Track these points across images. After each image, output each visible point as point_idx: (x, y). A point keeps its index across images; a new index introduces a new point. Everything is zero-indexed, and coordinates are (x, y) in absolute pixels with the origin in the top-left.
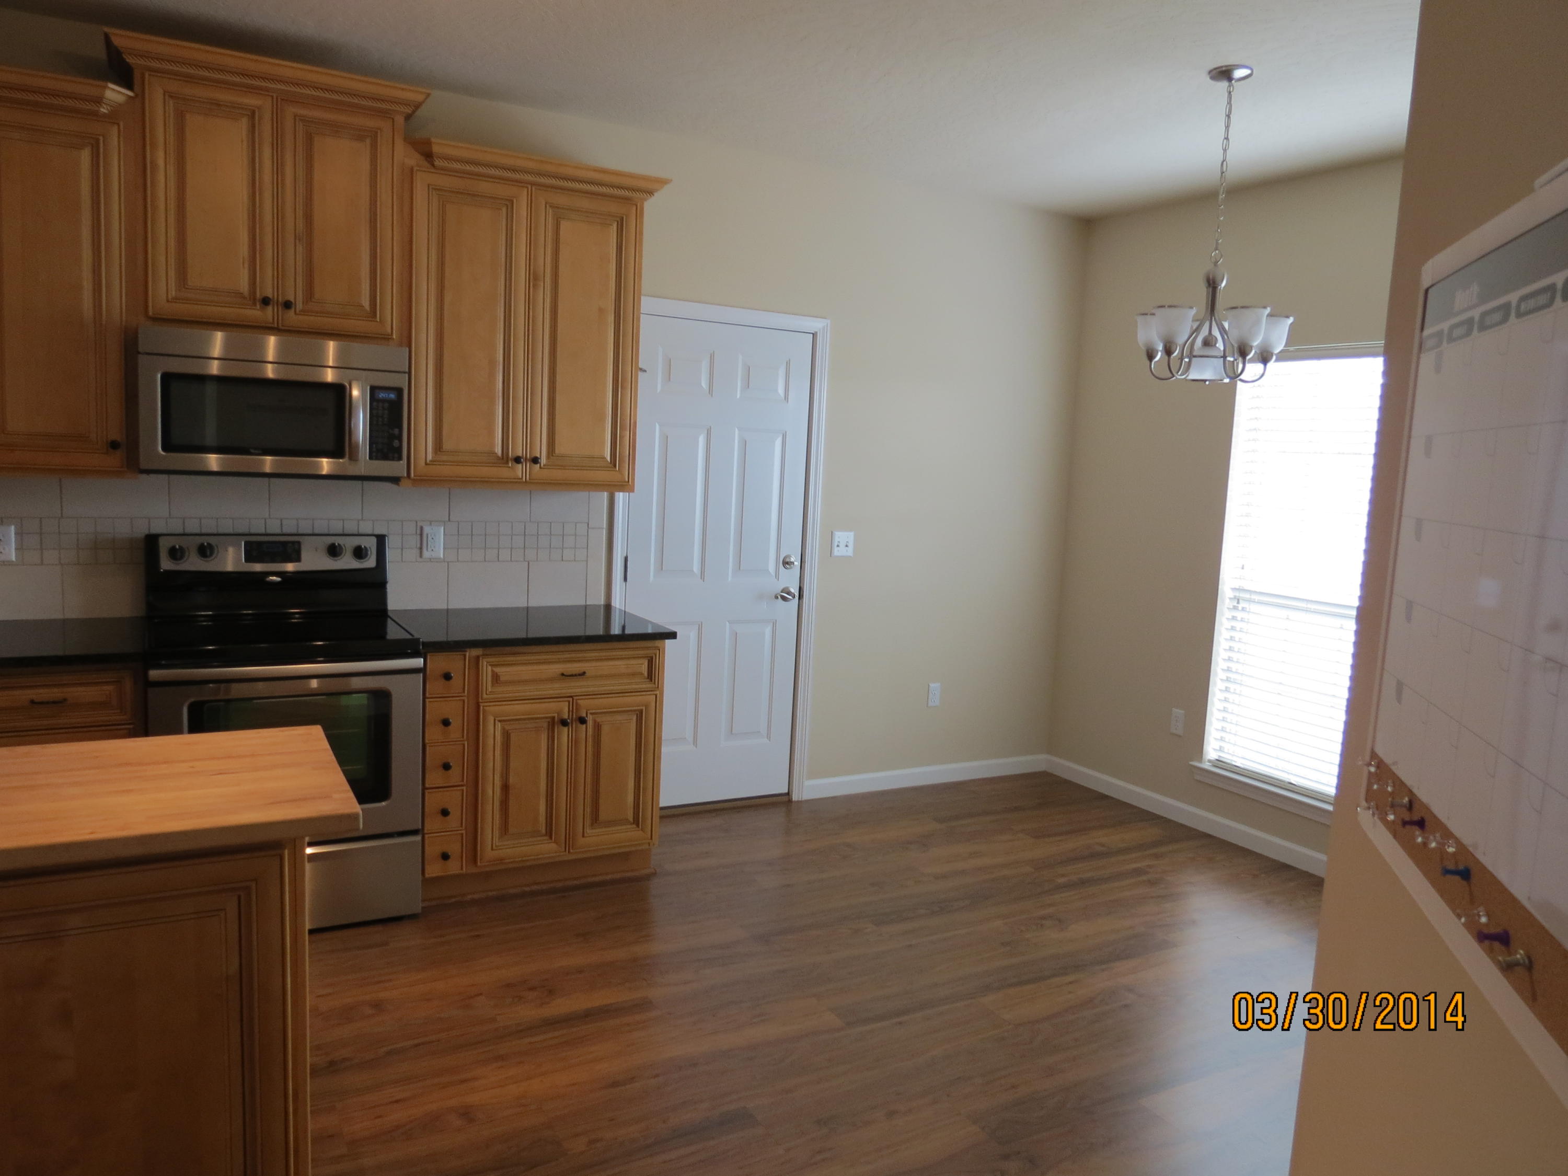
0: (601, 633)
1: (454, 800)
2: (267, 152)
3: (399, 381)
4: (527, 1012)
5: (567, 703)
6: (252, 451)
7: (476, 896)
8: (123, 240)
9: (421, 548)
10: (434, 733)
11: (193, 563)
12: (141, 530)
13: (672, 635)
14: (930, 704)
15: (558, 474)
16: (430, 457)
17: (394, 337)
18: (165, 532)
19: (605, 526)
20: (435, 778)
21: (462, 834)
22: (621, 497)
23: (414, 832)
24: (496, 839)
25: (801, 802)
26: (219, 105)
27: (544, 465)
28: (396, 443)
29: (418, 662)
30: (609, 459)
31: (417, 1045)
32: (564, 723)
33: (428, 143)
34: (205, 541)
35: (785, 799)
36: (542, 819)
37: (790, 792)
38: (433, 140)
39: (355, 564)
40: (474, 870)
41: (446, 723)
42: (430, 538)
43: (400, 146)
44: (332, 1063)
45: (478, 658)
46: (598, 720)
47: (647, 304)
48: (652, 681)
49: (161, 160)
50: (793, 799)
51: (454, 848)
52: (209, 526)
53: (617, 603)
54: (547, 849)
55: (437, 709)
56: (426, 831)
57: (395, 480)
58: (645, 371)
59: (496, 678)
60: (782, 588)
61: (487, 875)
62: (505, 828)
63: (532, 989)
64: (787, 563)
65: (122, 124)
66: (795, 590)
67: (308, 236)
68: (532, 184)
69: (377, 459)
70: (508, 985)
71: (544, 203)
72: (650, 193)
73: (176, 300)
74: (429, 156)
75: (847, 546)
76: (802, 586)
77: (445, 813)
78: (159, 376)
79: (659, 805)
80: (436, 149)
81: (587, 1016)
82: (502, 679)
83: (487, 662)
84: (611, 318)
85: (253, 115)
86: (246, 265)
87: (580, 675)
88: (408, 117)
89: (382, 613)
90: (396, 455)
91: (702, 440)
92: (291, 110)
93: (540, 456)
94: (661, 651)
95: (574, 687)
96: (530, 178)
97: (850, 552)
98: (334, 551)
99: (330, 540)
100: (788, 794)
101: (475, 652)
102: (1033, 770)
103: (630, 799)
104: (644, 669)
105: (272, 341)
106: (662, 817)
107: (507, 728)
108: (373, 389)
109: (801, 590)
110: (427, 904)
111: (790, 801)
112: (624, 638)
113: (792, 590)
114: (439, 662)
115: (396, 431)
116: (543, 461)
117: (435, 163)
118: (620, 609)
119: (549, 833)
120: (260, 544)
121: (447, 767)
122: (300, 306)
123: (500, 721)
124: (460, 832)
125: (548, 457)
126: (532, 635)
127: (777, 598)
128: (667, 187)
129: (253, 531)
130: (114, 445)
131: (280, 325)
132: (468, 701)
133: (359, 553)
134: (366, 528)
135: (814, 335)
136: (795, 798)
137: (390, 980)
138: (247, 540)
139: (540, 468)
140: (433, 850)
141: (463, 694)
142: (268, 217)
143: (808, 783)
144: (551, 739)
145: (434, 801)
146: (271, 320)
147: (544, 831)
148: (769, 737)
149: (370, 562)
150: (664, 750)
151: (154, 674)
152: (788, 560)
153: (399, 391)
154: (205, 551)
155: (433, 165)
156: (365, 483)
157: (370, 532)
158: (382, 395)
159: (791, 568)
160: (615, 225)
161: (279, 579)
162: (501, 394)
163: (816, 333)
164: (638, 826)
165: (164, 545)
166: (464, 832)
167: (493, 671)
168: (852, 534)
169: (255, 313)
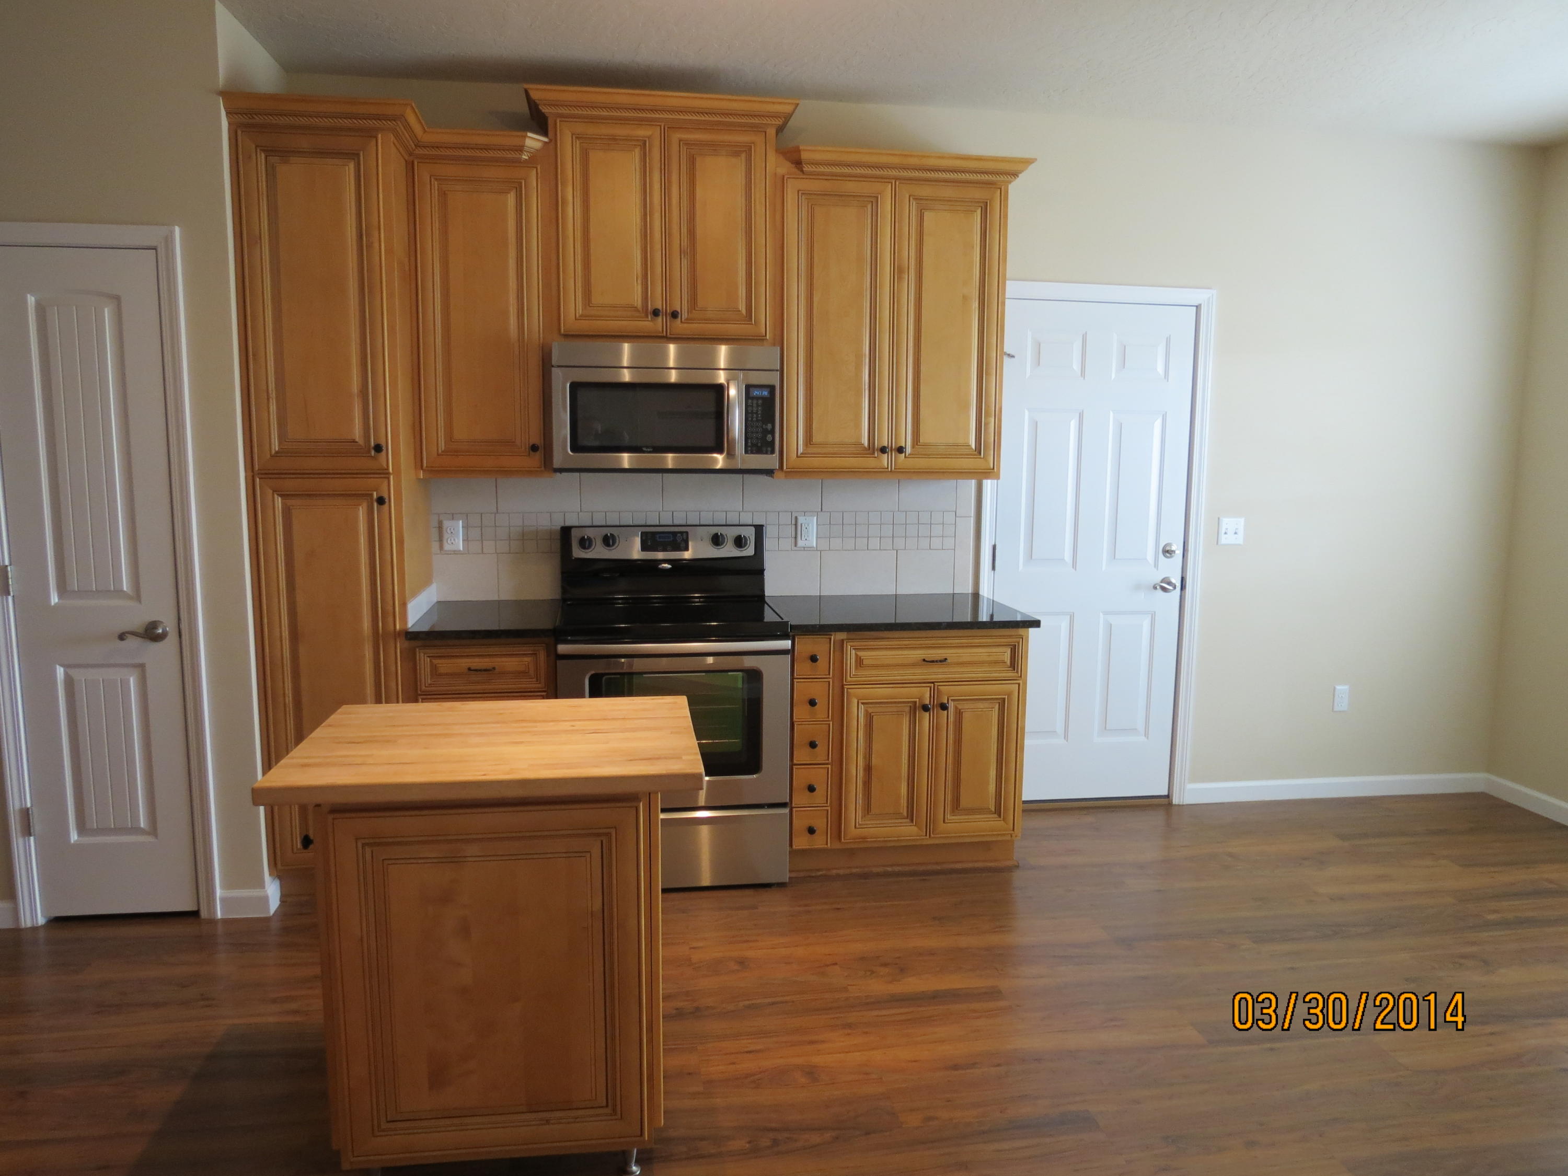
0: (969, 620)
1: (819, 776)
2: (656, 176)
3: (773, 379)
4: (878, 987)
5: (929, 688)
6: (644, 449)
7: (841, 872)
8: (540, 268)
9: (796, 538)
10: (802, 712)
11: (598, 552)
12: (558, 523)
13: (1036, 624)
14: (1336, 709)
15: (922, 463)
16: (801, 450)
17: (768, 338)
18: (577, 524)
19: (972, 515)
20: (802, 755)
21: (827, 810)
22: (988, 484)
23: (783, 805)
24: (859, 820)
25: (1183, 805)
26: (615, 140)
27: (909, 455)
28: (769, 438)
29: (786, 644)
30: (973, 447)
31: (773, 1003)
32: (925, 708)
33: (797, 151)
34: (608, 531)
35: (1165, 801)
36: (904, 802)
37: (1170, 794)
38: (801, 148)
39: (735, 552)
40: (837, 846)
41: (812, 703)
42: (804, 528)
43: (772, 157)
44: (697, 1009)
45: (843, 641)
46: (960, 707)
47: (1012, 288)
48: (1014, 670)
49: (570, 195)
50: (1174, 803)
51: (820, 824)
52: (613, 520)
53: (985, 591)
54: (908, 831)
55: (804, 689)
56: (793, 805)
57: (769, 472)
58: (1013, 357)
59: (860, 662)
60: (1161, 578)
61: (851, 853)
62: (868, 809)
63: (885, 965)
64: (1167, 552)
65: (539, 168)
66: (1177, 581)
67: (691, 250)
68: (896, 179)
69: (752, 453)
70: (863, 959)
71: (908, 196)
72: (1015, 175)
73: (583, 317)
74: (798, 163)
75: (1236, 533)
76: (1184, 576)
77: (811, 789)
78: (568, 385)
79: (1021, 798)
80: (804, 156)
81: (935, 997)
82: (865, 662)
83: (851, 646)
84: (975, 305)
85: (643, 144)
86: (639, 281)
87: (941, 661)
88: (780, 130)
89: (760, 599)
90: (769, 449)
91: (1073, 424)
92: (676, 136)
93: (906, 445)
94: (1024, 639)
95: (936, 673)
96: (894, 173)
97: (1240, 539)
98: (717, 540)
99: (714, 530)
100: (1168, 796)
101: (841, 636)
102: (1469, 790)
103: (992, 788)
104: (1007, 657)
105: (672, 348)
106: (1024, 811)
107: (870, 710)
108: (748, 387)
109: (1183, 580)
110: (794, 875)
111: (1170, 804)
112: (993, 625)
113: (1173, 581)
114: (806, 645)
115: (769, 426)
116: (909, 450)
117: (804, 169)
118: (988, 598)
119: (910, 816)
120: (654, 534)
121: (813, 745)
122: (685, 315)
123: (863, 703)
124: (826, 808)
125: (913, 447)
126: (901, 620)
127: (1155, 588)
128: (1033, 165)
129: (648, 523)
130: (534, 448)
131: (668, 334)
132: (833, 682)
133: (739, 542)
134: (746, 518)
135: (1198, 307)
136: (1175, 801)
137: (757, 941)
138: (644, 531)
139: (905, 457)
140: (800, 824)
141: (828, 676)
142: (657, 235)
143: (1190, 786)
144: (912, 723)
145: (802, 777)
146: (661, 330)
147: (905, 814)
148: (1146, 735)
149: (749, 551)
150: (1027, 742)
151: (562, 648)
152: (1168, 548)
153: (772, 388)
154: (608, 541)
155: (802, 171)
156: (746, 476)
157: (750, 523)
158: (756, 393)
159: (1171, 557)
160: (979, 211)
161: (669, 566)
162: (867, 387)
163: (1200, 305)
164: (1000, 816)
165: (575, 535)
166: (829, 808)
167: (856, 655)
168: (1242, 521)
169: (648, 325)
